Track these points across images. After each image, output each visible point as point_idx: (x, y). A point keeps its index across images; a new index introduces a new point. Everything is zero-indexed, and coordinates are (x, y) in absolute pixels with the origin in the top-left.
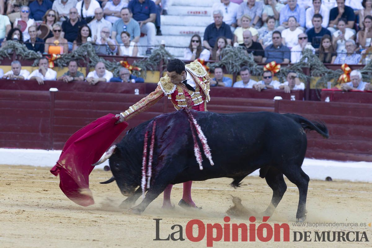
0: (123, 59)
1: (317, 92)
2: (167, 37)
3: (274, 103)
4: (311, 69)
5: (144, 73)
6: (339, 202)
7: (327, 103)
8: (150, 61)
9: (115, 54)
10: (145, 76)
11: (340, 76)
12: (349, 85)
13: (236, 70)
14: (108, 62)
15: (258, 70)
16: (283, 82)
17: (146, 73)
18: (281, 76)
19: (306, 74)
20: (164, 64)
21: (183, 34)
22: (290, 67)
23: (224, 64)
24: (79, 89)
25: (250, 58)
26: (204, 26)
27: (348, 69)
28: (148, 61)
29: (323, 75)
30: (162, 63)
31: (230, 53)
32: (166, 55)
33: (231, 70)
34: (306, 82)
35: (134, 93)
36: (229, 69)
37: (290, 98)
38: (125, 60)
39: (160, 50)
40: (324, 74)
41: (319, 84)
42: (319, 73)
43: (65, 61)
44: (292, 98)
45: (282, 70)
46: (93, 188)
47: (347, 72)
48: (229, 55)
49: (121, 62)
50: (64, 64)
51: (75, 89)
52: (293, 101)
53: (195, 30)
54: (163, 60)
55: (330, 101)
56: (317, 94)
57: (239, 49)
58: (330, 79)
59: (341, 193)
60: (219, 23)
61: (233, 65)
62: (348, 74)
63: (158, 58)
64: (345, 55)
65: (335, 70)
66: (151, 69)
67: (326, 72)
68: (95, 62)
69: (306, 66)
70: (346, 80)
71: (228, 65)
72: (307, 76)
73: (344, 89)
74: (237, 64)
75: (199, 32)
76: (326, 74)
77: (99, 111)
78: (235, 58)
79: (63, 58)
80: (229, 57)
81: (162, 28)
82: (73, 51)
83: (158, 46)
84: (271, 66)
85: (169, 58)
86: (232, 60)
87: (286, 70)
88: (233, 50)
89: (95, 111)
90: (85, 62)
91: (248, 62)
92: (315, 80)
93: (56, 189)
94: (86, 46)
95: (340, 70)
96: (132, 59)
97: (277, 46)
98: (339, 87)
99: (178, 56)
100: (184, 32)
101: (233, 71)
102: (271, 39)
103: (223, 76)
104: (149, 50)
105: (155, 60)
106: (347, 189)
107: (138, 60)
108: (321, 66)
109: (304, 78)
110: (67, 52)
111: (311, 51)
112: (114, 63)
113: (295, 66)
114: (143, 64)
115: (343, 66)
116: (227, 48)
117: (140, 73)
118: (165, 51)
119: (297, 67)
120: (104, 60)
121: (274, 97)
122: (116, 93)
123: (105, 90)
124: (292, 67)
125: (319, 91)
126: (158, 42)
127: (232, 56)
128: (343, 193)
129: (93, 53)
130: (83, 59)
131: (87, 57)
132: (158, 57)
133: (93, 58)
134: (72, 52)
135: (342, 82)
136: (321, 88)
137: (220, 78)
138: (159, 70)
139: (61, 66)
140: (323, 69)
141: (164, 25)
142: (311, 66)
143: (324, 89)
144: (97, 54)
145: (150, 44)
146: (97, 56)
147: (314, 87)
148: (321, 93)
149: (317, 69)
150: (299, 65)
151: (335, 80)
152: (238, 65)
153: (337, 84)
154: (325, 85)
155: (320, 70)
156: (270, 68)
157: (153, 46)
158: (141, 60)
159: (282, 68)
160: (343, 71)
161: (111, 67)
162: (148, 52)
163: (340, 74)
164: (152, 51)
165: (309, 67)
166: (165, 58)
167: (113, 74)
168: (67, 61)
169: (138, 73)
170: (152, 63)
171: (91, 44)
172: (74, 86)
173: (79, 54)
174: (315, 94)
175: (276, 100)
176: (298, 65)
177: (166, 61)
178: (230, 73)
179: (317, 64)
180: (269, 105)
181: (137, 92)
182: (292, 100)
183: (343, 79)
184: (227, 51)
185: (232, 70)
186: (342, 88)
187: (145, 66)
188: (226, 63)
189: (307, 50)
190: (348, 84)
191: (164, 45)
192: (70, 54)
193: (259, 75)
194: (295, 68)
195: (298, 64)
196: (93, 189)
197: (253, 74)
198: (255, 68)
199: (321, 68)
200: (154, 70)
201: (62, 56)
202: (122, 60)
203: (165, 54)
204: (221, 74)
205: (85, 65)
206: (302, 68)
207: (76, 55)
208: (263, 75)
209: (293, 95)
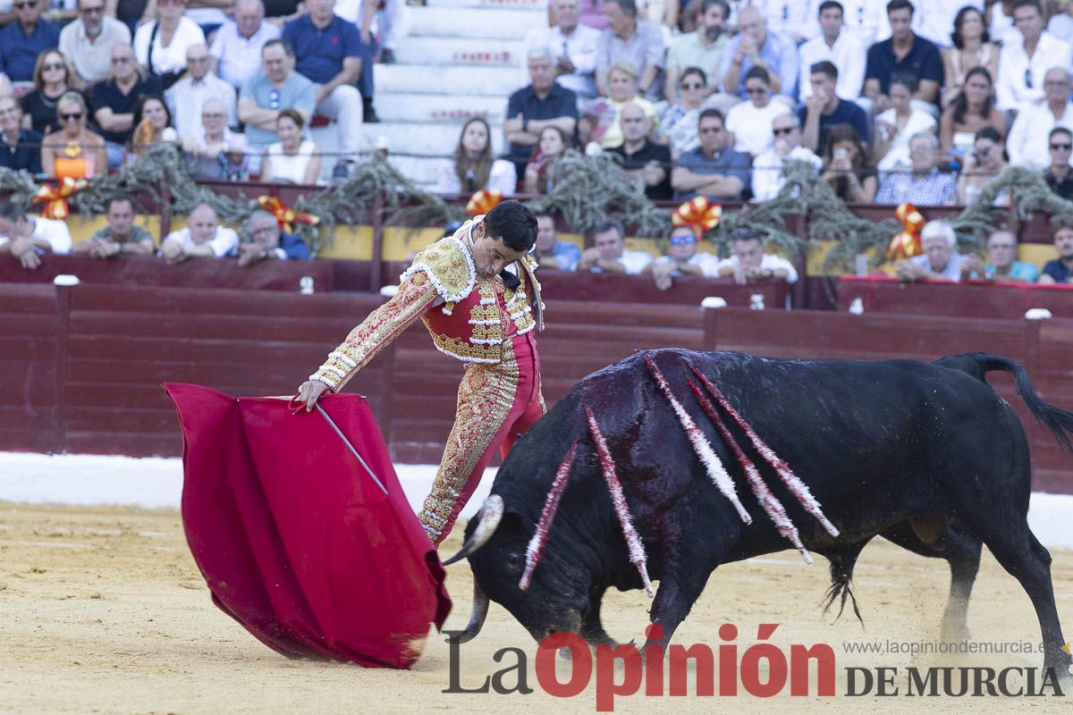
0: (266, 190)
1: (826, 285)
2: (394, 128)
3: (701, 316)
4: (808, 219)
5: (328, 230)
6: (887, 603)
7: (855, 317)
8: (345, 197)
9: (245, 178)
10: (330, 239)
11: (891, 237)
12: (918, 265)
13: (594, 222)
14: (224, 201)
15: (657, 220)
16: (727, 257)
17: (333, 230)
18: (722, 239)
19: (794, 232)
20: (386, 204)
21: (438, 118)
22: (749, 212)
23: (559, 205)
24: (140, 279)
25: (633, 188)
26: (500, 96)
27: (915, 217)
28: (338, 196)
29: (842, 235)
30: (379, 202)
31: (575, 172)
32: (394, 180)
33: (577, 221)
34: (794, 256)
35: (299, 288)
36: (572, 217)
37: (748, 302)
38: (272, 195)
39: (374, 165)
40: (847, 233)
41: (832, 261)
42: (831, 229)
43: (98, 197)
44: (754, 303)
45: (726, 222)
46: (176, 563)
47: (912, 228)
48: (572, 178)
49: (263, 199)
50: (97, 207)
51: (128, 277)
52: (757, 312)
53: (476, 106)
54: (384, 193)
55: (865, 310)
56: (828, 291)
57: (600, 160)
58: (863, 248)
59: (894, 575)
60: (545, 84)
61: (586, 207)
62: (917, 233)
63: (367, 188)
64: (908, 179)
65: (877, 220)
66: (349, 219)
67: (853, 227)
68: (186, 201)
69: (794, 211)
70: (910, 250)
71: (571, 205)
72: (798, 240)
73: (905, 276)
74: (596, 204)
75: (486, 114)
76: (853, 233)
77: (197, 341)
78: (591, 188)
79: (95, 187)
80: (573, 184)
81: (379, 103)
82: (122, 169)
83: (367, 154)
84: (694, 211)
85: (400, 189)
86: (582, 195)
87: (737, 220)
88: (584, 165)
89: (185, 340)
90: (157, 199)
91: (629, 198)
92: (820, 249)
93: (71, 566)
94: (159, 154)
95: (893, 221)
96: (295, 192)
97: (714, 152)
98: (891, 271)
99: (426, 183)
100: (444, 114)
101: (585, 224)
102: (694, 131)
103: (554, 239)
104: (342, 163)
105: (360, 195)
106: (911, 564)
107: (310, 195)
108: (839, 210)
109: (790, 246)
110: (106, 171)
111: (809, 166)
112: (240, 204)
113: (764, 211)
114: (324, 205)
115: (901, 210)
116: (566, 160)
117: (315, 232)
118: (389, 167)
119: (768, 212)
120: (212, 196)
121: (703, 298)
122: (247, 288)
123: (216, 282)
124: (755, 212)
125: (831, 282)
126: (369, 141)
127: (581, 181)
128: (898, 576)
129: (182, 175)
130: (152, 191)
131: (163, 185)
132: (368, 184)
133: (182, 187)
134: (119, 173)
135: (899, 256)
136: (837, 272)
137: (546, 247)
138: (370, 223)
139: (89, 214)
140: (844, 218)
141: (386, 91)
142: (810, 210)
143: (847, 275)
144: (192, 176)
145: (345, 147)
146: (193, 184)
147: (817, 268)
148: (839, 287)
149: (827, 219)
150: (776, 206)
151: (878, 251)
152: (599, 207)
153: (882, 260)
154: (850, 264)
155: (834, 221)
156: (691, 216)
157: (353, 154)
158: (319, 194)
159: (725, 217)
160: (903, 225)
161: (231, 214)
162: (340, 170)
163: (893, 231)
164: (351, 168)
165: (804, 212)
166: (388, 187)
167: (239, 234)
168: (104, 196)
169: (311, 231)
170: (351, 201)
171: (173, 150)
172: (127, 270)
173: (140, 177)
174: (822, 289)
175: (709, 310)
176: (771, 208)
177: (391, 195)
178: (577, 231)
179: (827, 203)
180: (688, 324)
181: (307, 286)
182: (753, 307)
183: (901, 248)
184: (568, 168)
185: (581, 222)
186: (899, 272)
187: (329, 210)
188: (565, 203)
189: (799, 164)
190: (917, 261)
191: (385, 152)
192: (113, 177)
193: (660, 235)
194: (762, 215)
195: (770, 205)
196: (175, 566)
197: (643, 232)
198: (648, 217)
199: (838, 216)
200: (356, 223)
201: (92, 185)
202: (264, 194)
203: (387, 177)
204: (550, 234)
205: (157, 209)
206: (785, 216)
207: (132, 181)
208: (669, 236)
209: (757, 293)
